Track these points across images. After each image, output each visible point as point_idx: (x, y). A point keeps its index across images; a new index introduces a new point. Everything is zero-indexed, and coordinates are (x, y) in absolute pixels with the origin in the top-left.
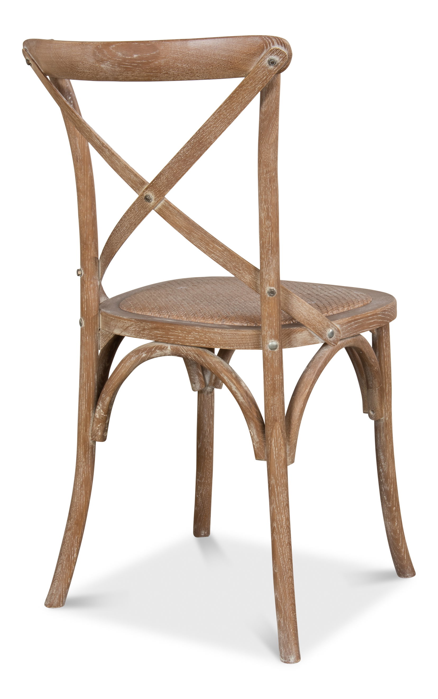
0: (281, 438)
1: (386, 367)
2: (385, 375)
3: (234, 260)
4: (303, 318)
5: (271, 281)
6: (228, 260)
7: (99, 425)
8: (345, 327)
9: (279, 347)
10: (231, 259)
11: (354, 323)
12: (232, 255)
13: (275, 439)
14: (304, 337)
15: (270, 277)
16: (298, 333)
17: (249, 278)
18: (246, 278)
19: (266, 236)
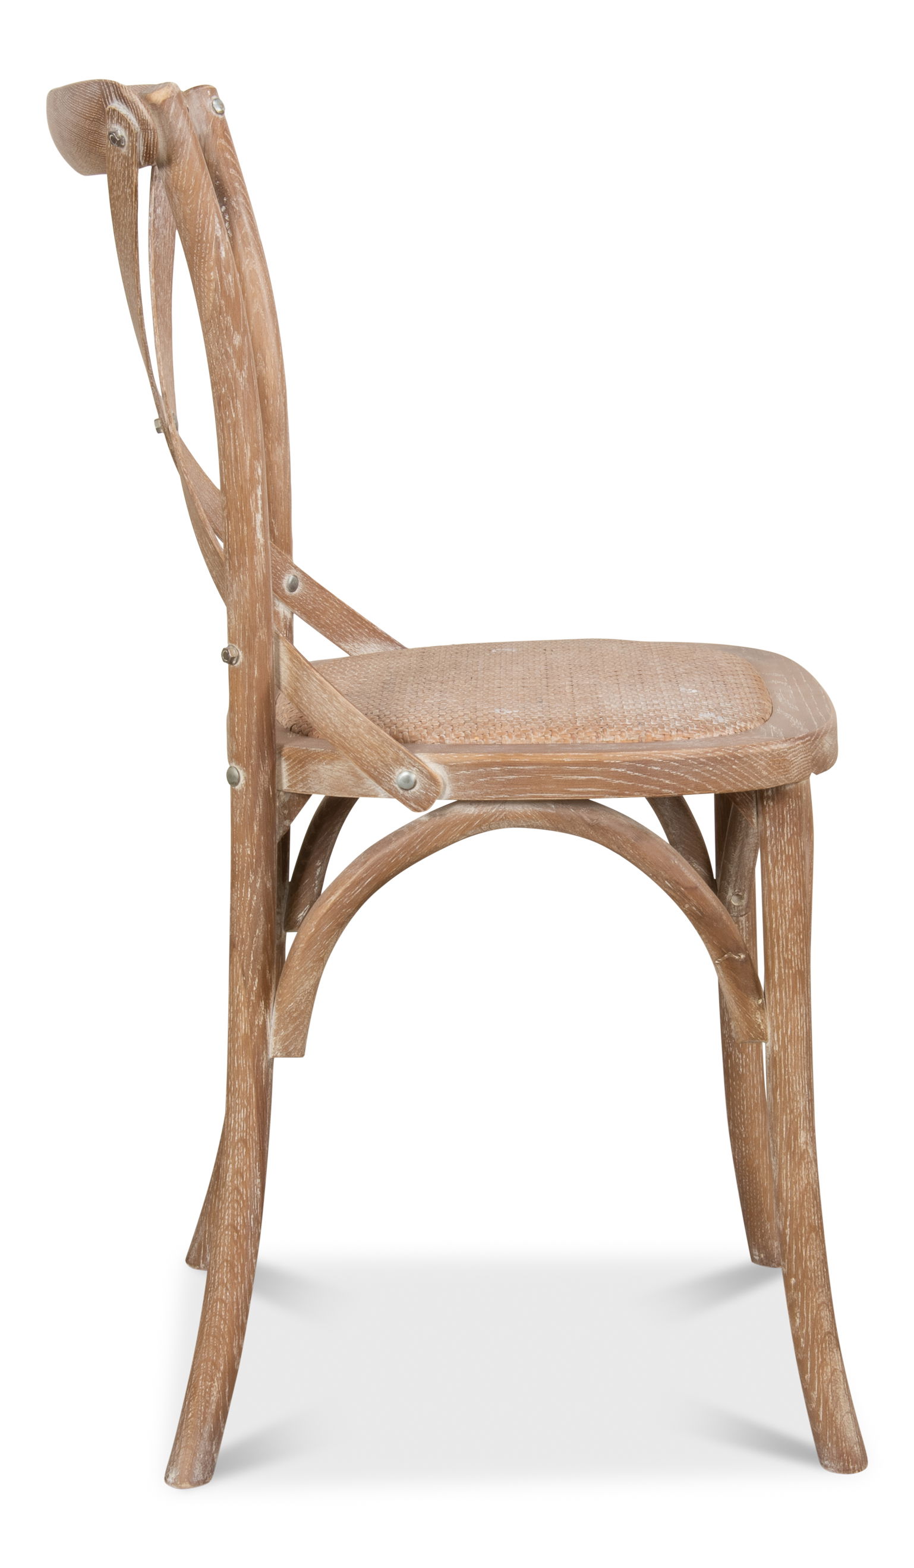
8: (464, 775)
11: (501, 770)
14: (338, 774)
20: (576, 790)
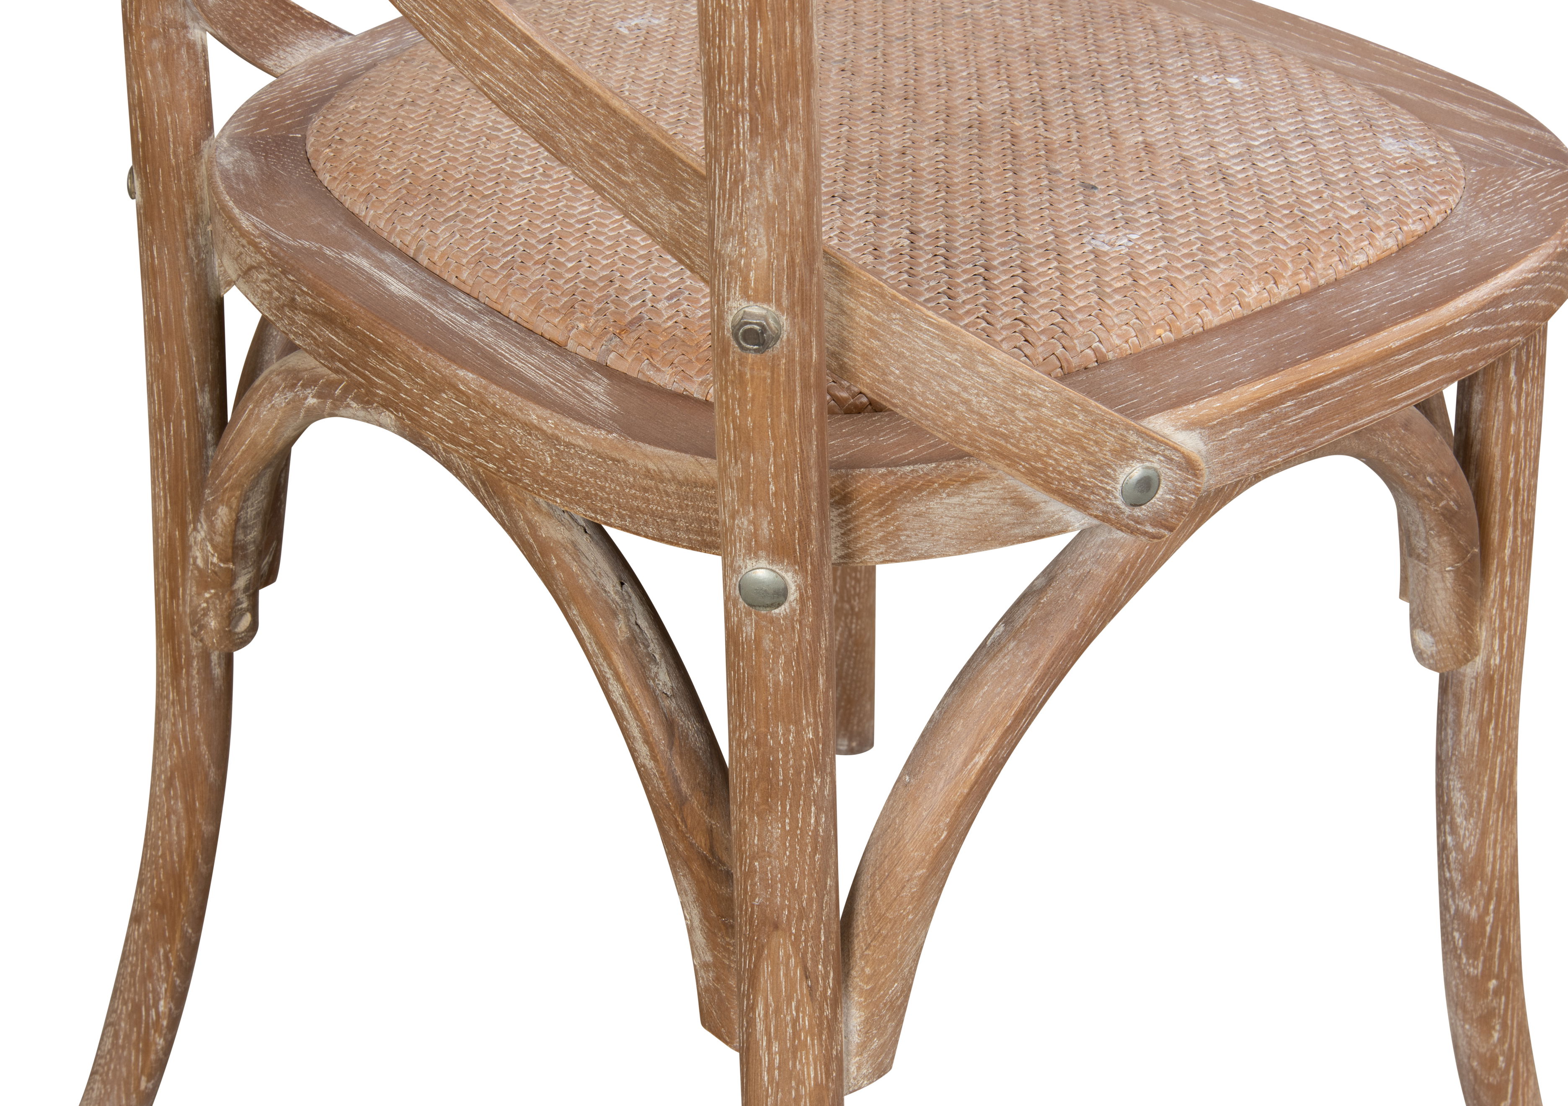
0: (798, 1002)
1: (1512, 459)
2: (1503, 490)
3: (587, 116)
4: (970, 426)
5: (752, 274)
6: (560, 115)
7: (207, 595)
8: (1235, 435)
9: (801, 595)
10: (572, 110)
11: (1295, 405)
12: (577, 92)
13: (767, 1006)
14: (979, 509)
15: (744, 250)
16: (944, 495)
17: (670, 212)
18: (652, 210)
19: (722, 38)
20: (1404, 394)
